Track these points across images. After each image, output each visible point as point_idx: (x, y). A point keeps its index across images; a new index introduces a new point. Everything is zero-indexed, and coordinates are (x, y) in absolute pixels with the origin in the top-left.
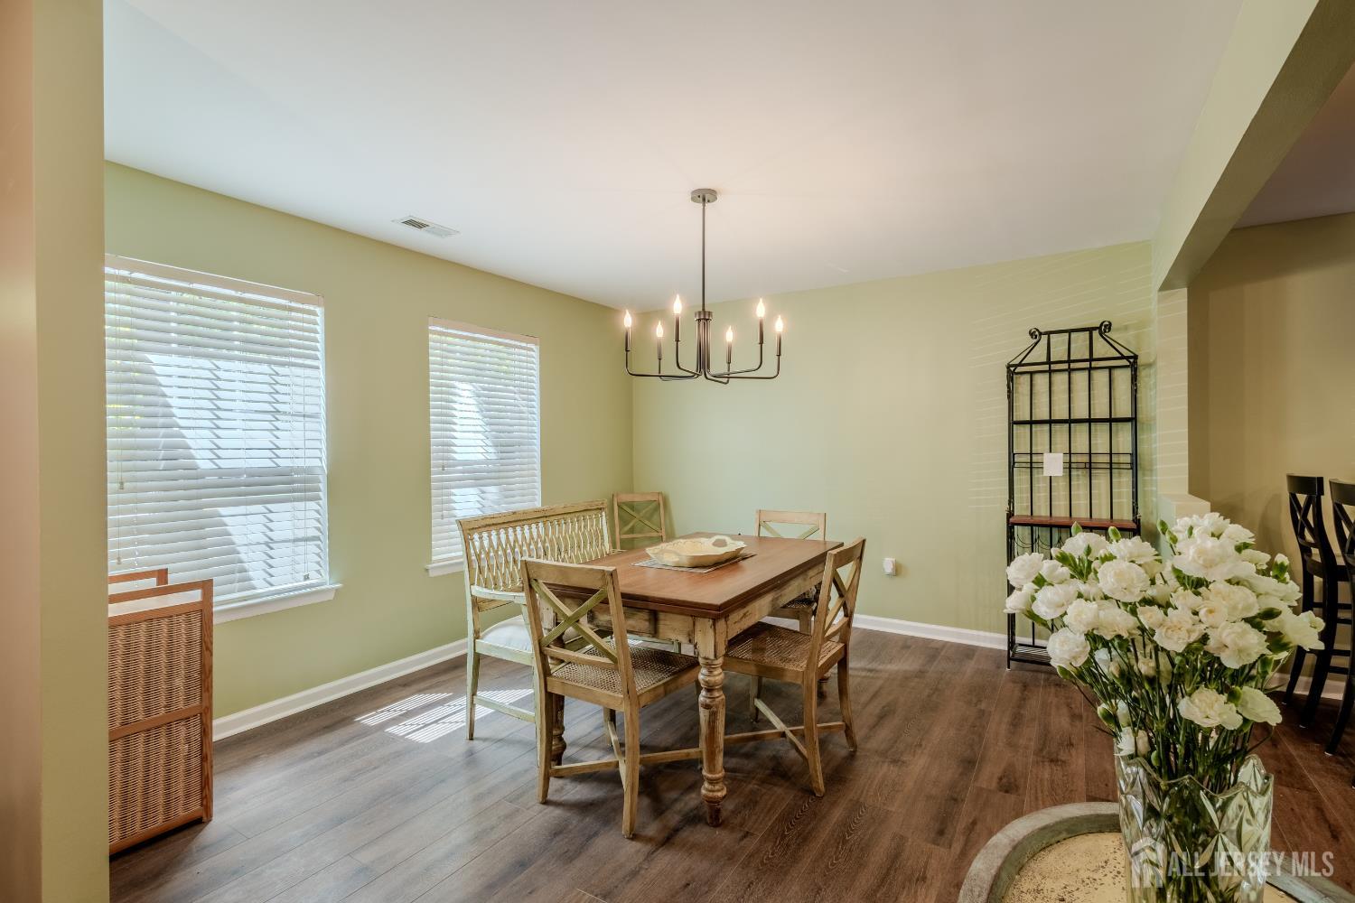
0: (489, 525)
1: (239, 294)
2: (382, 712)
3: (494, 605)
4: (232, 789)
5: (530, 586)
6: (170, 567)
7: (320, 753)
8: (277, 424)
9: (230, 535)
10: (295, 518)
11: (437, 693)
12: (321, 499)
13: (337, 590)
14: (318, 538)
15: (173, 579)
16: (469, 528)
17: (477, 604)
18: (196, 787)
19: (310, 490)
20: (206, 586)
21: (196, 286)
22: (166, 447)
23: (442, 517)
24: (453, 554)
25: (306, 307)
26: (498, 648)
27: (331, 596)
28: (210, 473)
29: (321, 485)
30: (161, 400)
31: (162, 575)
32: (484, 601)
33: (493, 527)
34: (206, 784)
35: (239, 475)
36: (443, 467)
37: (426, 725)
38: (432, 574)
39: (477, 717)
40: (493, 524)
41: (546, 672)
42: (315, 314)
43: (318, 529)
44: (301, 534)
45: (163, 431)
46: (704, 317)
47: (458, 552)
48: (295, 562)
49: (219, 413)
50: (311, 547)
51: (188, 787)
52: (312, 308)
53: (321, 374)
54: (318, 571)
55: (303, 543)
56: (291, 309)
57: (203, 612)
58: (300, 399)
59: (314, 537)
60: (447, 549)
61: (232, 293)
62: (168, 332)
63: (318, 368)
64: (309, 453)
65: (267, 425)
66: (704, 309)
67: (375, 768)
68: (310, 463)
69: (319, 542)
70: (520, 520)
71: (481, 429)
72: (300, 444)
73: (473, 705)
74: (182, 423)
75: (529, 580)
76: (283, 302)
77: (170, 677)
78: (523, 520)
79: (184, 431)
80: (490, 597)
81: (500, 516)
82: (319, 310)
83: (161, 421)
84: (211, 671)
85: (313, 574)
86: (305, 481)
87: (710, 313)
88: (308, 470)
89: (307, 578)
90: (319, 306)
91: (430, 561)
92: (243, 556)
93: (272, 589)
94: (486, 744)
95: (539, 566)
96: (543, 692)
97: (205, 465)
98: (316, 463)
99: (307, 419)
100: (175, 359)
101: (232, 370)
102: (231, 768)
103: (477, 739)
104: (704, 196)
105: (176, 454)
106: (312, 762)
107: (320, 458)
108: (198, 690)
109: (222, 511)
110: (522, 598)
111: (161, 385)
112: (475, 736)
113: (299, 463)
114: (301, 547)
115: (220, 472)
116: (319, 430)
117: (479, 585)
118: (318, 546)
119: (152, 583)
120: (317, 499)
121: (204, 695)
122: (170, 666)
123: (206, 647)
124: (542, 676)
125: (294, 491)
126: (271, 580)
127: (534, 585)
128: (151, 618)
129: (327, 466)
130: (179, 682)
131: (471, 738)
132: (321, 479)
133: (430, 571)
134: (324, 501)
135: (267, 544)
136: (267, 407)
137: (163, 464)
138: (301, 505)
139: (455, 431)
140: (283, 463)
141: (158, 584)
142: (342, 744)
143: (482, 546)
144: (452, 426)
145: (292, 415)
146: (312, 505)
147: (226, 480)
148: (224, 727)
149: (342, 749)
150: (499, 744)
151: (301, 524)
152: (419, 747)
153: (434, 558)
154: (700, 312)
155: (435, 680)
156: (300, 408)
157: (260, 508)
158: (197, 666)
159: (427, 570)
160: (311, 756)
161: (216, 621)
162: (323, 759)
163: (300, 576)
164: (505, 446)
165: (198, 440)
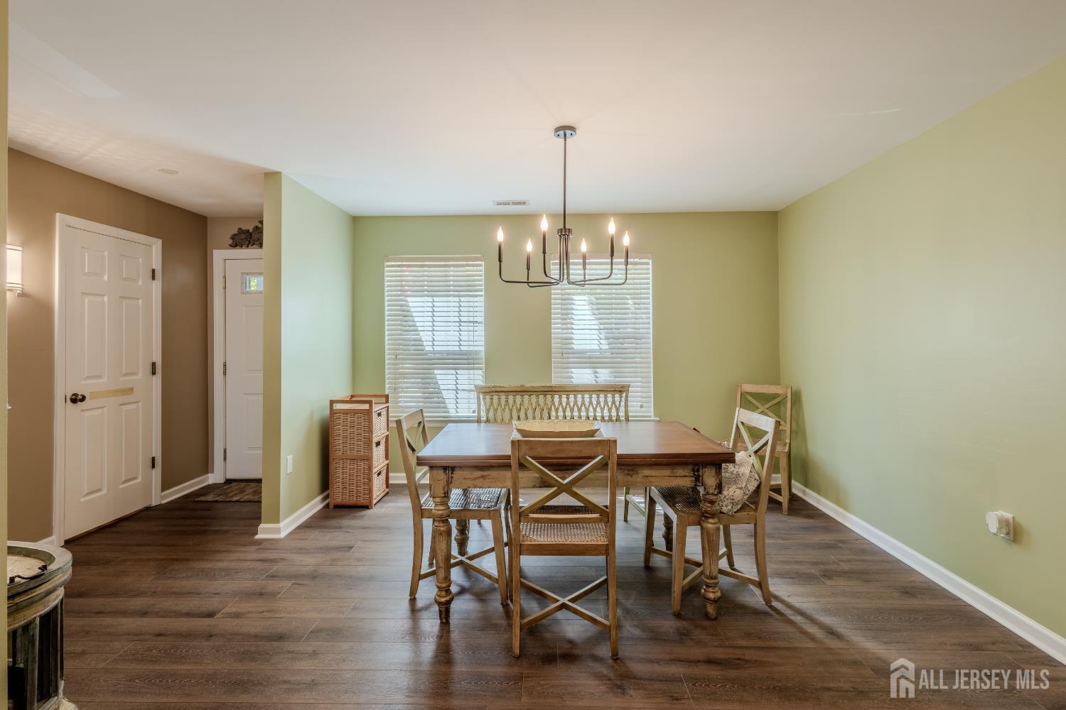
8: (461, 328)
9: (439, 384)
10: (469, 378)
12: (482, 369)
19: (477, 364)
22: (413, 340)
25: (475, 263)
28: (430, 352)
29: (482, 361)
35: (443, 354)
36: (563, 354)
42: (480, 266)
45: (412, 332)
46: (564, 233)
48: (469, 403)
49: (435, 323)
52: (478, 263)
53: (483, 299)
58: (472, 314)
63: (481, 296)
64: (476, 343)
65: (456, 329)
66: (565, 227)
68: (476, 348)
71: (596, 327)
72: (471, 338)
74: (420, 329)
76: (464, 262)
79: (421, 333)
82: (482, 263)
83: (411, 327)
86: (475, 359)
87: (570, 230)
88: (476, 353)
90: (482, 261)
92: (444, 396)
93: (457, 415)
97: (429, 348)
98: (480, 348)
99: (475, 325)
100: (417, 299)
101: (442, 302)
104: (565, 131)
105: (417, 343)
107: (481, 346)
109: (436, 371)
113: (471, 348)
114: (472, 395)
115: (434, 352)
116: (480, 330)
120: (480, 369)
125: (469, 363)
126: (458, 410)
129: (485, 351)
132: (482, 358)
134: (484, 370)
135: (456, 391)
136: (457, 319)
137: (411, 348)
138: (472, 372)
139: (573, 329)
140: (463, 348)
145: (468, 323)
146: (478, 372)
147: (437, 356)
151: (472, 381)
154: (561, 229)
156: (471, 319)
157: (453, 372)
163: (472, 410)
164: (615, 339)
165: (426, 337)
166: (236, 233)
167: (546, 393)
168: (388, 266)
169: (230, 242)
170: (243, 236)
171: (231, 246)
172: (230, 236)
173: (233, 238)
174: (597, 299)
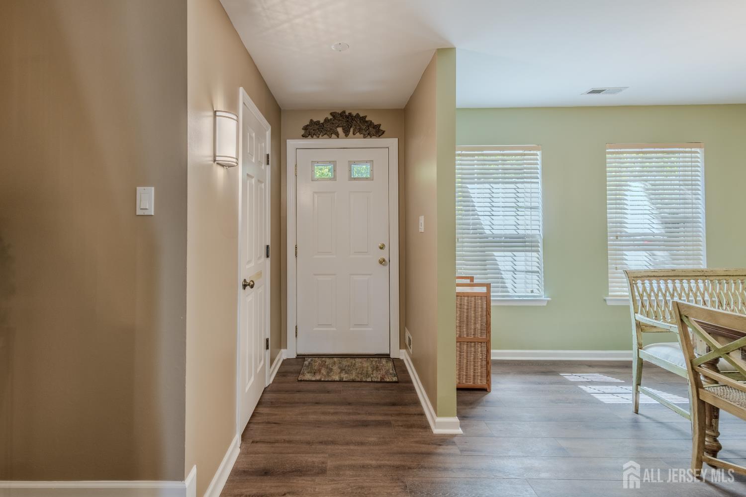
0: (651, 276)
1: (502, 152)
2: (575, 376)
3: (655, 330)
4: (499, 383)
5: (682, 320)
6: (475, 276)
7: (539, 384)
8: (519, 213)
9: (498, 265)
10: (526, 261)
11: (613, 377)
12: (539, 252)
13: (548, 301)
14: (538, 272)
15: (475, 281)
16: (633, 278)
17: (639, 325)
18: (485, 374)
19: (534, 247)
20: (488, 286)
21: (485, 152)
22: (473, 224)
23: (616, 268)
24: (622, 293)
25: (532, 152)
26: (656, 358)
27: (545, 304)
28: (489, 236)
29: (539, 244)
30: (471, 204)
31: (472, 279)
32: (646, 326)
33: (655, 278)
34: (488, 374)
35: (501, 238)
36: (617, 237)
37: (604, 393)
38: (609, 303)
39: (640, 402)
40: (654, 276)
41: (698, 385)
42: (537, 155)
43: (538, 267)
44: (529, 269)
45: (472, 217)
47: (626, 292)
48: (526, 283)
49: (493, 208)
50: (535, 277)
51: (481, 372)
52: (535, 152)
53: (540, 186)
54: (538, 290)
55: (530, 274)
56: (525, 155)
57: (487, 297)
58: (529, 200)
59: (536, 271)
60: (619, 290)
61: (499, 152)
62: (473, 174)
63: (538, 183)
64: (534, 227)
65: (513, 213)
67: (570, 403)
68: (534, 232)
69: (538, 274)
70: (679, 276)
71: (648, 212)
72: (529, 223)
73: (637, 392)
74: (480, 213)
75: (681, 316)
76: (521, 152)
77: (475, 324)
78: (682, 276)
79: (480, 217)
80: (651, 324)
81: (661, 271)
82: (539, 153)
83: (471, 213)
84: (490, 324)
85: (535, 291)
86: (531, 242)
88: (533, 236)
89: (532, 292)
90: (539, 150)
91: (608, 295)
92: (503, 276)
93: (516, 294)
94: (648, 420)
95: (689, 307)
96: (696, 398)
97: (488, 232)
98: (537, 232)
99: (532, 210)
100: (476, 186)
101: (499, 188)
102: (498, 374)
103: (641, 414)
105: (477, 227)
106: (536, 386)
107: (539, 230)
108: (485, 332)
109: (495, 253)
110: (675, 328)
111: (471, 197)
112: (639, 412)
113: (529, 232)
114: (529, 276)
115: (493, 236)
116: (538, 215)
117: (641, 314)
118: (538, 276)
119: (468, 281)
120: (538, 251)
121: (488, 335)
122: (475, 317)
123: (488, 313)
124: (694, 387)
125: (526, 246)
126: (515, 290)
127: (685, 320)
128: (468, 295)
129: (542, 234)
130: (478, 326)
131: (637, 412)
132: (540, 241)
133: (607, 301)
134: (541, 253)
135: (513, 272)
136: (514, 205)
137: (471, 231)
138: (529, 254)
139: (626, 214)
140: (521, 232)
141: (471, 282)
142: (552, 383)
143: (645, 290)
144: (624, 211)
145: (526, 208)
146: (535, 254)
147: (496, 239)
148: (496, 354)
149: (551, 386)
150: (659, 425)
151: (529, 263)
152: (599, 403)
153: (610, 294)
155: (611, 370)
156: (529, 204)
157: (510, 254)
158: (485, 320)
159: (605, 300)
160: (535, 383)
161: (492, 304)
162: (541, 387)
163: (529, 290)
164: (672, 224)
165: (485, 221)
166: (309, 124)
167: (697, 278)
168: (459, 155)
169: (303, 132)
170: (316, 127)
171: (303, 136)
172: (302, 127)
173: (305, 128)
174: (653, 185)
